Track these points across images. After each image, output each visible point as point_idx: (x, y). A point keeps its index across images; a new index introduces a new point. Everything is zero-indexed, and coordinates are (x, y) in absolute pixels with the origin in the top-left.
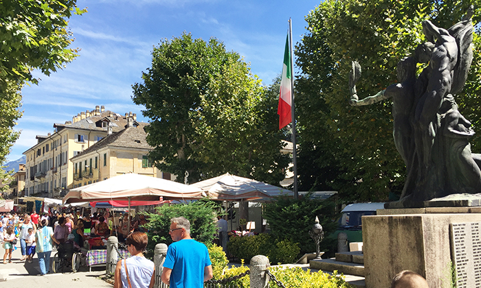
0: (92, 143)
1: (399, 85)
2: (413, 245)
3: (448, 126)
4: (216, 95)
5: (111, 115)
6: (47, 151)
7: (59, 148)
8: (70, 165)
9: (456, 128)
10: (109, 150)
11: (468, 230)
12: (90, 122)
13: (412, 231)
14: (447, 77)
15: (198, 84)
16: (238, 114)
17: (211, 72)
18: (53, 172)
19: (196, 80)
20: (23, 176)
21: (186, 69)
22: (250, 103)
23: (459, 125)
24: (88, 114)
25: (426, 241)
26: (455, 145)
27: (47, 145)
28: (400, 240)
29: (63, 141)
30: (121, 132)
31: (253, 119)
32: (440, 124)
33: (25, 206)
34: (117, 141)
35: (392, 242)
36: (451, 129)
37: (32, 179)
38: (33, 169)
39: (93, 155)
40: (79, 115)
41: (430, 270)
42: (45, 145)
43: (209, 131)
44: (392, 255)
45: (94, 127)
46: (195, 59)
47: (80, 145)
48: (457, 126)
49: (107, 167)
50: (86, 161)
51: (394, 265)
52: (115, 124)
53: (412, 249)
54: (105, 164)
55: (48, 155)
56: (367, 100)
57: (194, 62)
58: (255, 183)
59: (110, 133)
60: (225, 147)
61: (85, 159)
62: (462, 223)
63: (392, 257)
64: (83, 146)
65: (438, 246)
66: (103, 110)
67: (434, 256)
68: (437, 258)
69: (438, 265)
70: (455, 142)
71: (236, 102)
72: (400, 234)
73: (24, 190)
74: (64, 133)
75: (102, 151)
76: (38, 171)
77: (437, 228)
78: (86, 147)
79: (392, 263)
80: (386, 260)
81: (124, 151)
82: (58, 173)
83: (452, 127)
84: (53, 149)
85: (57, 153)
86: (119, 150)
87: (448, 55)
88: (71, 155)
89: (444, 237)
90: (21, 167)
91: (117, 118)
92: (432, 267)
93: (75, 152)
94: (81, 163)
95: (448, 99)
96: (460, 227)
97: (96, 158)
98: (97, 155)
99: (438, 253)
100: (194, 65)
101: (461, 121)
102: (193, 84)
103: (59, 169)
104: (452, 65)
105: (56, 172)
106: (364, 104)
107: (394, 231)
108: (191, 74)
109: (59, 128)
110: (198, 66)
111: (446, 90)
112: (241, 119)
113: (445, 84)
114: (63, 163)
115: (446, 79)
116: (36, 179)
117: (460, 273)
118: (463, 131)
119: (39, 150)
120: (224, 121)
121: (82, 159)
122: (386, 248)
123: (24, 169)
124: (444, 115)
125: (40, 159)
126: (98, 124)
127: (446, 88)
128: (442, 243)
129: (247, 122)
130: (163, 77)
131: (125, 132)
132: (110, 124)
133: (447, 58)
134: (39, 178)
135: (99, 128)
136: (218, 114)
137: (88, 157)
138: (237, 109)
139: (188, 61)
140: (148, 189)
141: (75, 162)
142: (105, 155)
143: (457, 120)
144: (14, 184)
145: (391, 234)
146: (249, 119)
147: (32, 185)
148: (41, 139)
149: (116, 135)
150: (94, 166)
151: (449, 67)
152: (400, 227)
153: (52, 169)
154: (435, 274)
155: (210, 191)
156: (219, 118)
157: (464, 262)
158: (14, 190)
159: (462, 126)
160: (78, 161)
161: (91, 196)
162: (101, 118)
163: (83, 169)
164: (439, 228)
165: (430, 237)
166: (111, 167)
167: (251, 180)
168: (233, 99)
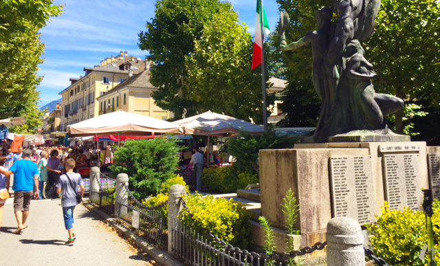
0: (116, 84)
1: (315, 32)
2: (291, 176)
3: (350, 69)
4: (207, 40)
5: (133, 60)
6: (79, 91)
7: (88, 88)
8: (97, 104)
9: (358, 70)
10: (128, 90)
11: (350, 164)
12: (115, 65)
13: (291, 163)
14: (349, 24)
15: (193, 31)
16: (226, 57)
17: (205, 20)
18: (83, 110)
19: (192, 27)
20: (58, 114)
21: (183, 18)
22: (237, 47)
23: (362, 67)
24: (113, 59)
25: (301, 173)
26: (358, 86)
27: (79, 87)
28: (283, 171)
29: (91, 83)
30: (140, 74)
31: (238, 61)
32: (345, 67)
33: (57, 140)
34: (135, 82)
35: (278, 173)
36: (353, 72)
37: (66, 116)
38: (67, 108)
39: (115, 95)
40: (105, 60)
41: (304, 199)
42: (76, 87)
43: (200, 73)
44: (278, 185)
45: (118, 70)
46: (191, 9)
47: (105, 86)
48: (359, 68)
49: (126, 105)
50: (109, 101)
51: (280, 193)
52: (136, 68)
53: (291, 180)
54: (125, 103)
55: (78, 95)
56: (291, 45)
57: (189, 12)
58: (232, 120)
59: (131, 75)
60: (215, 87)
61: (108, 98)
62: (343, 157)
63: (278, 186)
64: (108, 87)
65: (314, 177)
66: (126, 55)
67: (309, 186)
68: (314, 188)
69: (314, 194)
70: (358, 83)
71: (224, 47)
72: (283, 166)
73: (60, 126)
74: (92, 75)
75: (123, 91)
76: (71, 109)
77: (314, 161)
78: (110, 88)
79: (278, 191)
80: (274, 189)
81: (141, 91)
82: (87, 111)
83: (353, 69)
84: (83, 89)
85: (86, 93)
86: (137, 91)
87: (351, 5)
88: (97, 95)
89: (322, 169)
90: (57, 106)
91: (138, 62)
92: (307, 196)
93: (101, 93)
94: (105, 102)
95: (353, 44)
96: (341, 160)
97: (118, 97)
98: (118, 94)
99: (314, 183)
100: (190, 15)
101: (363, 64)
102: (189, 31)
103: (87, 107)
104: (355, 13)
105: (85, 110)
106: (289, 49)
107: (279, 163)
108: (187, 22)
109: (88, 71)
110: (193, 15)
111: (348, 37)
112: (228, 62)
113: (347, 31)
114: (91, 102)
115: (348, 26)
116: (69, 116)
117: (339, 203)
118: (364, 73)
119: (72, 91)
120: (212, 64)
121: (106, 98)
122: (274, 178)
123: (60, 107)
124: (349, 59)
125: (73, 99)
126: (121, 67)
127: (347, 34)
128: (319, 175)
129: (233, 64)
130: (163, 25)
131: (143, 75)
132: (132, 67)
133: (350, 8)
134: (71, 115)
135: (122, 71)
136: (208, 58)
137: (111, 97)
138: (224, 53)
139: (185, 11)
140: (130, 125)
141: (101, 101)
142: (125, 95)
143: (359, 63)
144: (52, 121)
145: (277, 166)
146: (235, 62)
147: (66, 122)
148: (73, 81)
149: (135, 76)
150: (115, 105)
151: (352, 15)
152: (283, 160)
153: (82, 107)
154: (310, 203)
155: (186, 127)
156: (209, 61)
157: (345, 193)
158: (52, 126)
159: (364, 68)
160: (103, 100)
161: (78, 131)
162: (124, 62)
163: (107, 107)
164: (316, 161)
165: (305, 169)
166: (129, 105)
167: (229, 117)
168: (221, 44)
